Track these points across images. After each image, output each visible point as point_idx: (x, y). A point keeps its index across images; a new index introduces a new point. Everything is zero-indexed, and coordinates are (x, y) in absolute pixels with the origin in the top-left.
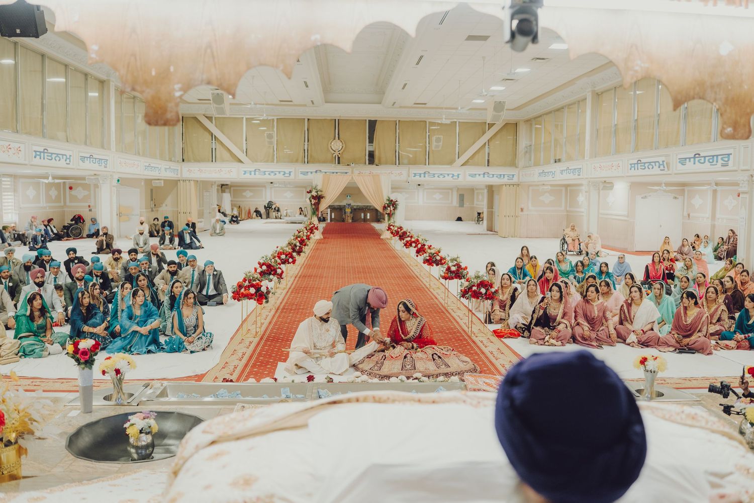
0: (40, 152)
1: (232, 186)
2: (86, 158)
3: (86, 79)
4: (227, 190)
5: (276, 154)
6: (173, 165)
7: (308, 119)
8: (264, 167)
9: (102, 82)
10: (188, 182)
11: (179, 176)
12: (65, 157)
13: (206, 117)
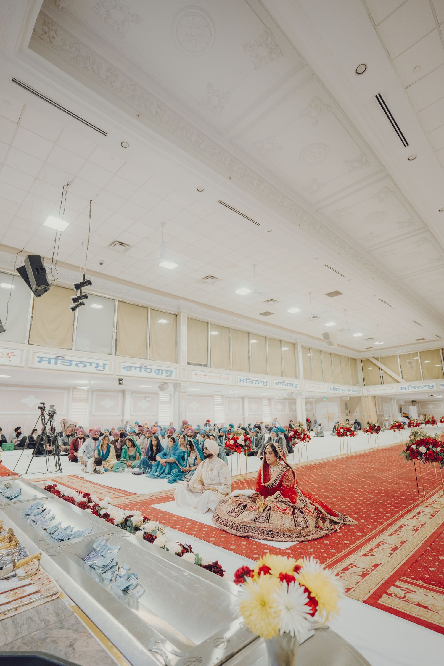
0: (244, 379)
1: (419, 402)
2: (280, 383)
3: (281, 343)
4: (417, 405)
5: (423, 374)
6: (355, 388)
7: (442, 349)
8: (414, 384)
9: (294, 344)
10: (367, 397)
11: (361, 394)
12: (262, 382)
13: (375, 358)
